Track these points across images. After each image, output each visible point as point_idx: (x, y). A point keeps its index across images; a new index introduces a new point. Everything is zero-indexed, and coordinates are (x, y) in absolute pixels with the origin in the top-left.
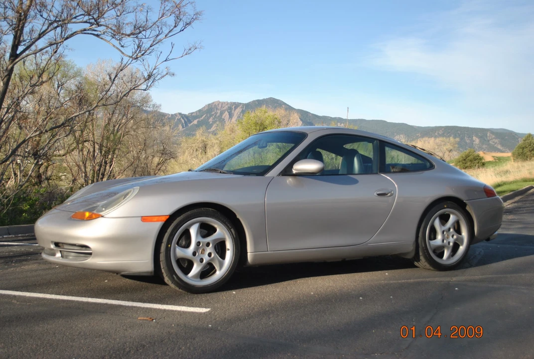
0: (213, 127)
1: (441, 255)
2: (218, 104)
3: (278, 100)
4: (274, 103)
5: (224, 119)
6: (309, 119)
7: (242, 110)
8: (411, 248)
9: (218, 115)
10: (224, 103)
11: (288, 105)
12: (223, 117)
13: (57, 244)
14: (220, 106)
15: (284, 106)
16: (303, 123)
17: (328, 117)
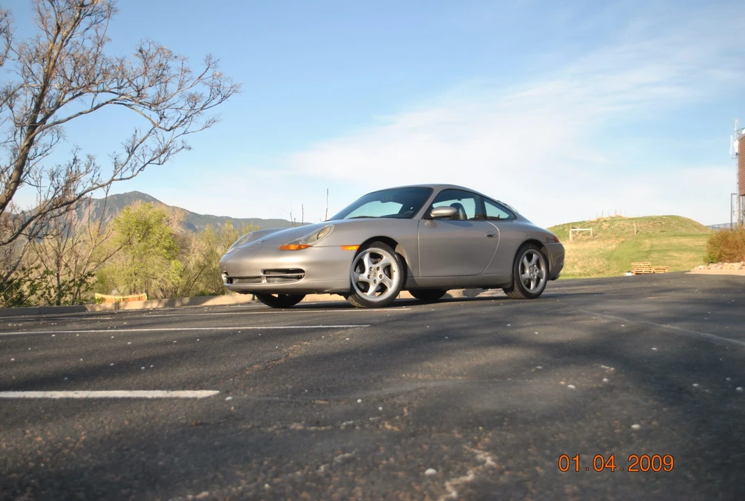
1: (529, 286)
3: (145, 194)
4: (139, 199)
7: (96, 208)
8: (509, 279)
13: (265, 271)
17: (212, 216)
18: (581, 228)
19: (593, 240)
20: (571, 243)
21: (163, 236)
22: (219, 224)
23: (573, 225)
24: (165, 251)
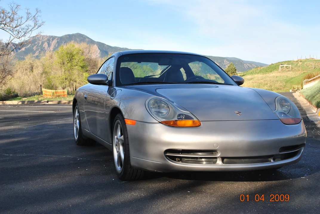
0: (37, 53)
2: (40, 37)
3: (83, 35)
4: (80, 38)
5: (44, 48)
6: (105, 49)
7: (58, 42)
9: (40, 44)
10: (45, 36)
11: (90, 39)
12: (44, 46)
14: (41, 38)
15: (87, 39)
16: (100, 51)
17: (118, 47)
18: (287, 64)
19: (291, 71)
20: (280, 72)
21: (80, 60)
23: (282, 63)
24: (80, 68)
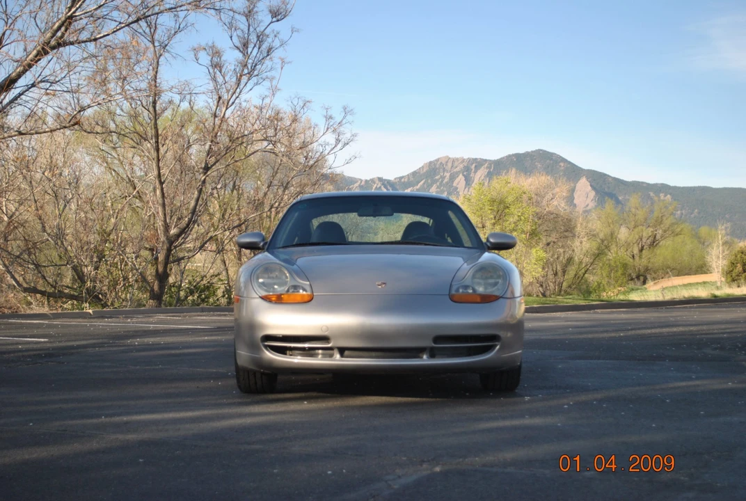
2: (447, 162)
3: (552, 154)
5: (457, 188)
6: (609, 188)
7: (489, 173)
9: (446, 180)
10: (457, 159)
11: (570, 163)
12: (455, 184)
14: (450, 165)
15: (562, 164)
16: (596, 194)
17: (643, 183)
22: (652, 194)
